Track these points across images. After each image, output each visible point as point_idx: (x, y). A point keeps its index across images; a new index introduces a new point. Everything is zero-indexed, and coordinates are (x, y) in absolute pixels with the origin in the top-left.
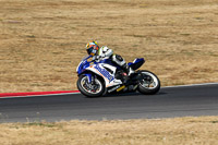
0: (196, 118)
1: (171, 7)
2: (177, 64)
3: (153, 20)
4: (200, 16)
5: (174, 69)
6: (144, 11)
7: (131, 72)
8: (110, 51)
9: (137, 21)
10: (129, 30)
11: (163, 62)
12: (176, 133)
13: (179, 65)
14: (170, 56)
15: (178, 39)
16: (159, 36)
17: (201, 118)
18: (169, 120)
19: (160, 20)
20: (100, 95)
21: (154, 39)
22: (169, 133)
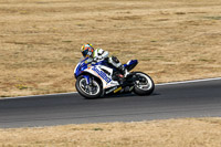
0: (78, 126)
1: (52, 14)
2: (59, 71)
3: (34, 27)
4: (82, 23)
5: (56, 76)
6: (25, 18)
7: (127, 73)
8: (106, 53)
9: (17, 28)
10: (10, 37)
11: (45, 70)
12: (58, 142)
13: (62, 72)
14: (52, 63)
15: (60, 46)
16: (40, 44)
17: (84, 126)
18: (51, 128)
19: (41, 27)
20: (98, 97)
21: (35, 46)
22: (51, 142)
